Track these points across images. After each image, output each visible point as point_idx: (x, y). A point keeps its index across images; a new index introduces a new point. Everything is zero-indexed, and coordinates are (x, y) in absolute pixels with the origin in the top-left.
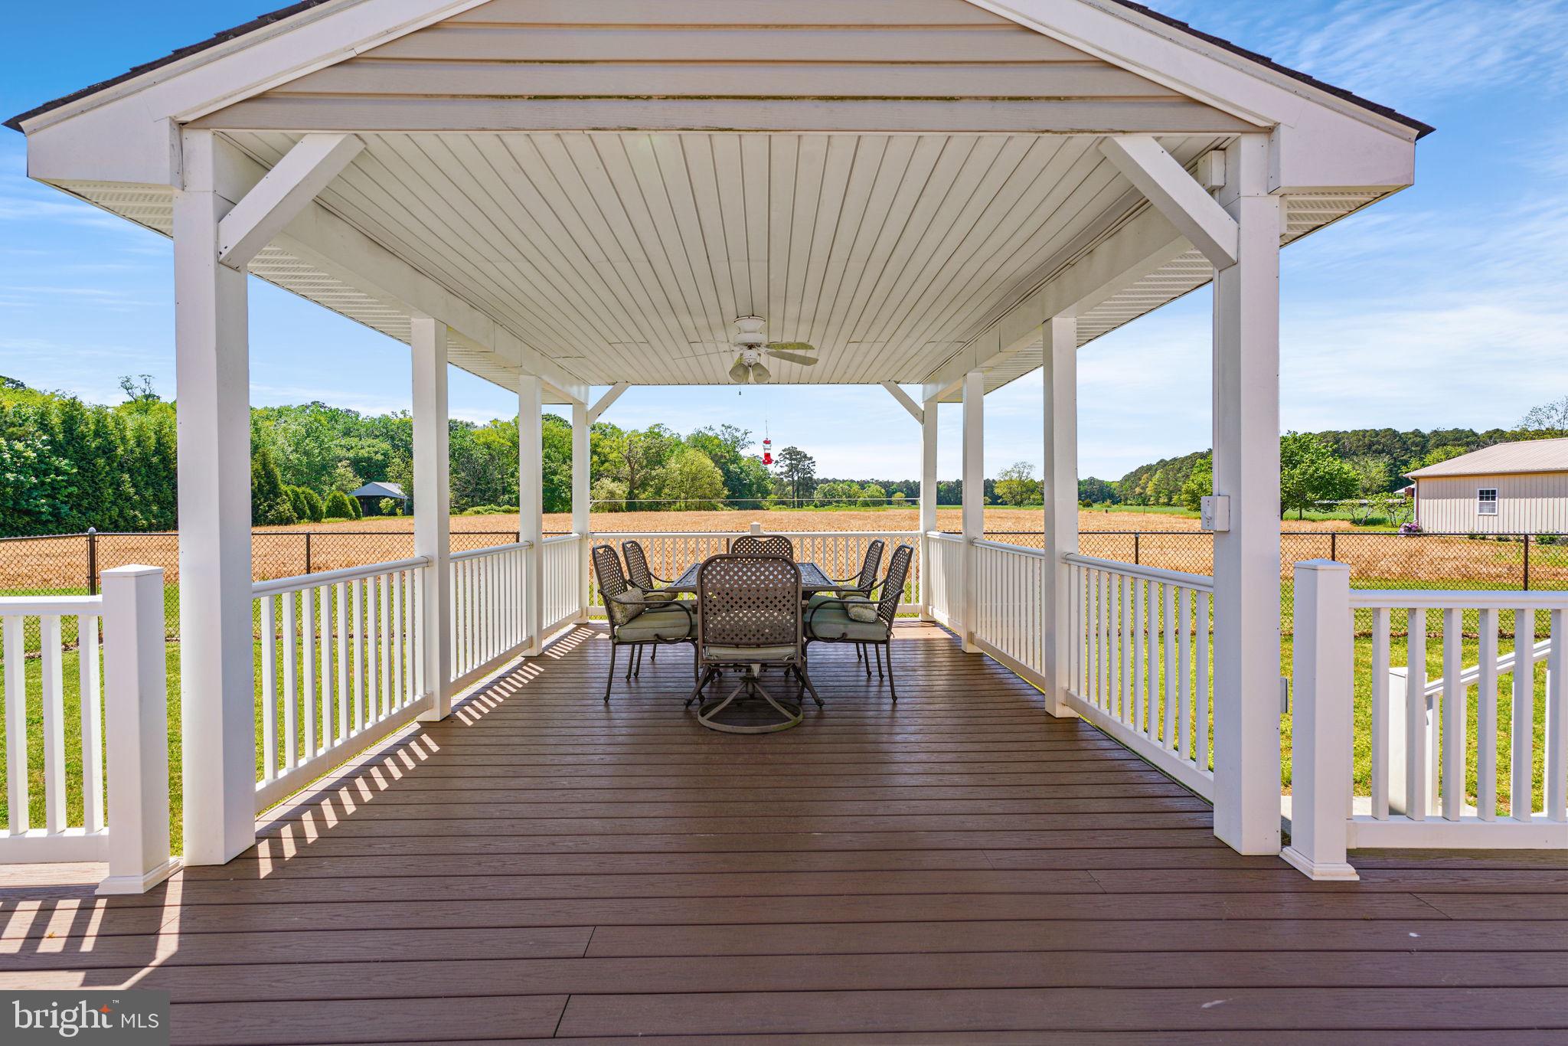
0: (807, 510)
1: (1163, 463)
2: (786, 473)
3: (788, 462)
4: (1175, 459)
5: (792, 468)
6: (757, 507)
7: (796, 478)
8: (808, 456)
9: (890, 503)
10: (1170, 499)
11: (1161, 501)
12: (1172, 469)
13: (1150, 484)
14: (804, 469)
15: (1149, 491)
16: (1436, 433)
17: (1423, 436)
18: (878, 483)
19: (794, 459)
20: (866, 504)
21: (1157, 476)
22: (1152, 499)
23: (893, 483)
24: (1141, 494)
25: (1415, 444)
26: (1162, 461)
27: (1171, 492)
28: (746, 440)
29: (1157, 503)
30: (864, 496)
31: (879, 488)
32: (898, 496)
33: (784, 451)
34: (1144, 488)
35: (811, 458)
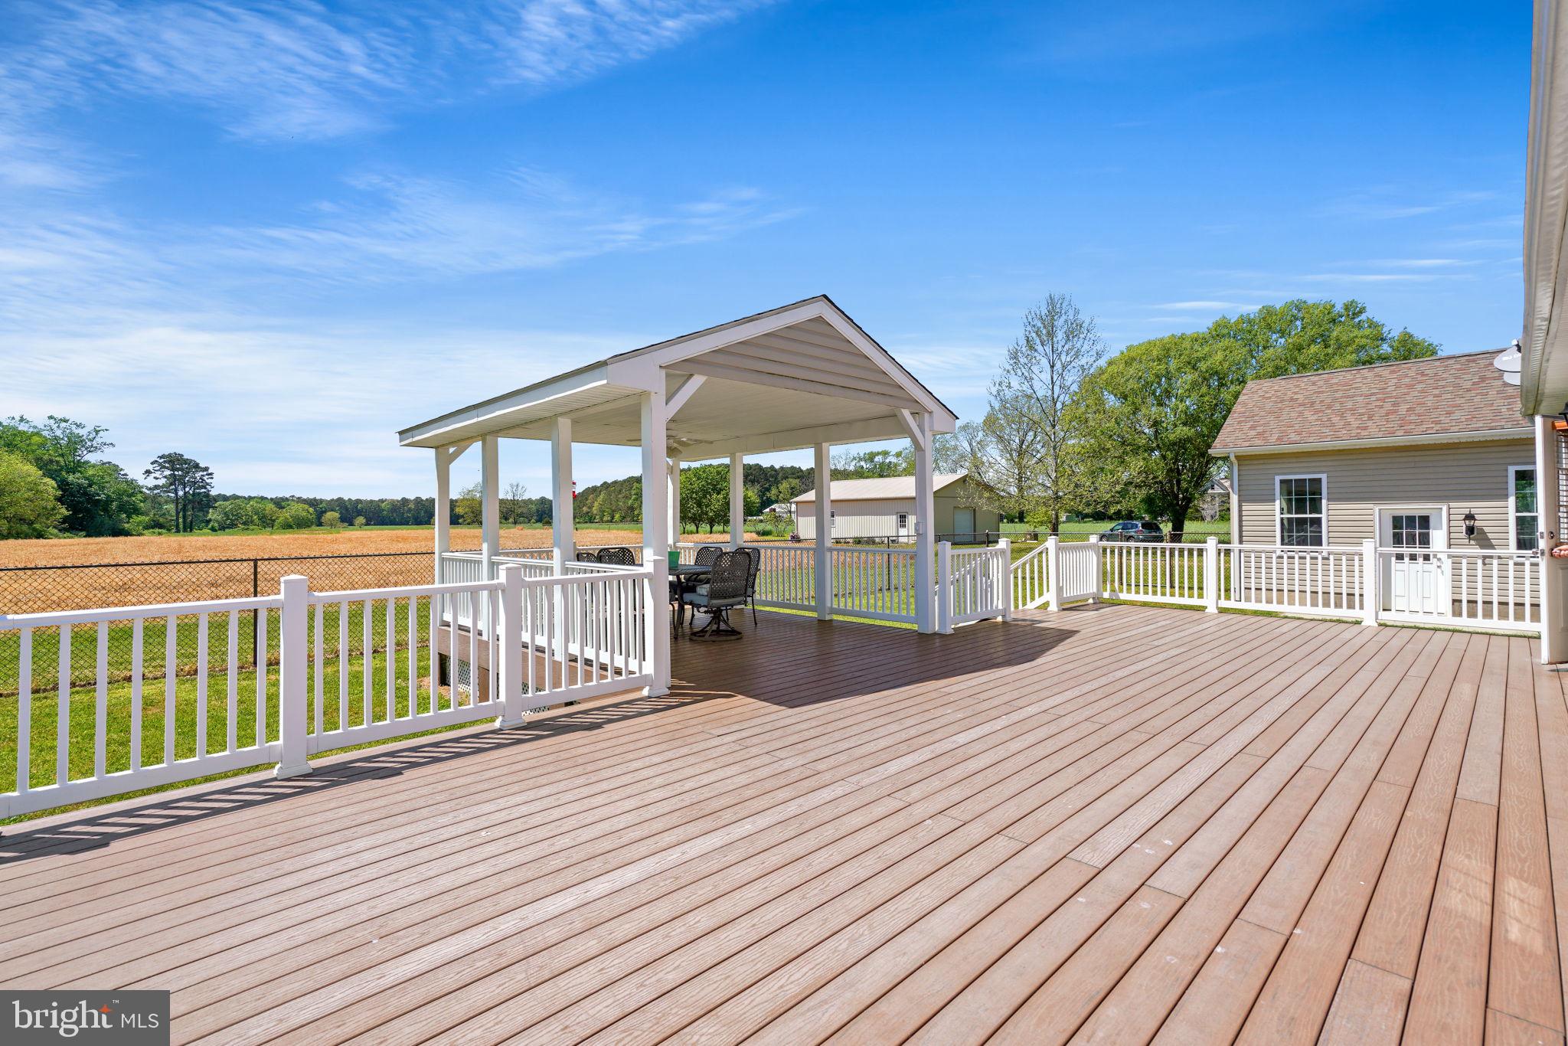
0: (201, 535)
1: (605, 485)
2: (162, 487)
3: (167, 473)
4: (615, 482)
5: (173, 480)
6: (118, 532)
7: (181, 493)
8: (202, 465)
9: (320, 524)
10: (613, 517)
11: (605, 519)
12: (614, 491)
13: (596, 504)
14: (195, 483)
15: (595, 510)
16: (782, 468)
17: (776, 470)
18: (300, 500)
19: (178, 470)
20: (287, 526)
21: (601, 496)
22: (597, 517)
23: (321, 501)
24: (588, 513)
25: (772, 476)
26: (605, 483)
27: (613, 511)
28: (98, 440)
29: (602, 521)
30: (285, 515)
31: (306, 506)
32: (330, 515)
33: (161, 457)
34: (590, 508)
35: (206, 469)
